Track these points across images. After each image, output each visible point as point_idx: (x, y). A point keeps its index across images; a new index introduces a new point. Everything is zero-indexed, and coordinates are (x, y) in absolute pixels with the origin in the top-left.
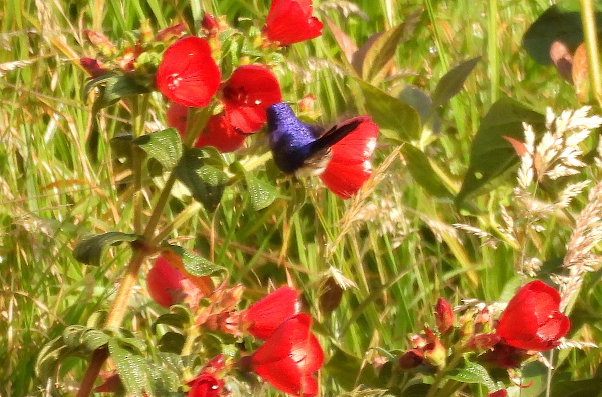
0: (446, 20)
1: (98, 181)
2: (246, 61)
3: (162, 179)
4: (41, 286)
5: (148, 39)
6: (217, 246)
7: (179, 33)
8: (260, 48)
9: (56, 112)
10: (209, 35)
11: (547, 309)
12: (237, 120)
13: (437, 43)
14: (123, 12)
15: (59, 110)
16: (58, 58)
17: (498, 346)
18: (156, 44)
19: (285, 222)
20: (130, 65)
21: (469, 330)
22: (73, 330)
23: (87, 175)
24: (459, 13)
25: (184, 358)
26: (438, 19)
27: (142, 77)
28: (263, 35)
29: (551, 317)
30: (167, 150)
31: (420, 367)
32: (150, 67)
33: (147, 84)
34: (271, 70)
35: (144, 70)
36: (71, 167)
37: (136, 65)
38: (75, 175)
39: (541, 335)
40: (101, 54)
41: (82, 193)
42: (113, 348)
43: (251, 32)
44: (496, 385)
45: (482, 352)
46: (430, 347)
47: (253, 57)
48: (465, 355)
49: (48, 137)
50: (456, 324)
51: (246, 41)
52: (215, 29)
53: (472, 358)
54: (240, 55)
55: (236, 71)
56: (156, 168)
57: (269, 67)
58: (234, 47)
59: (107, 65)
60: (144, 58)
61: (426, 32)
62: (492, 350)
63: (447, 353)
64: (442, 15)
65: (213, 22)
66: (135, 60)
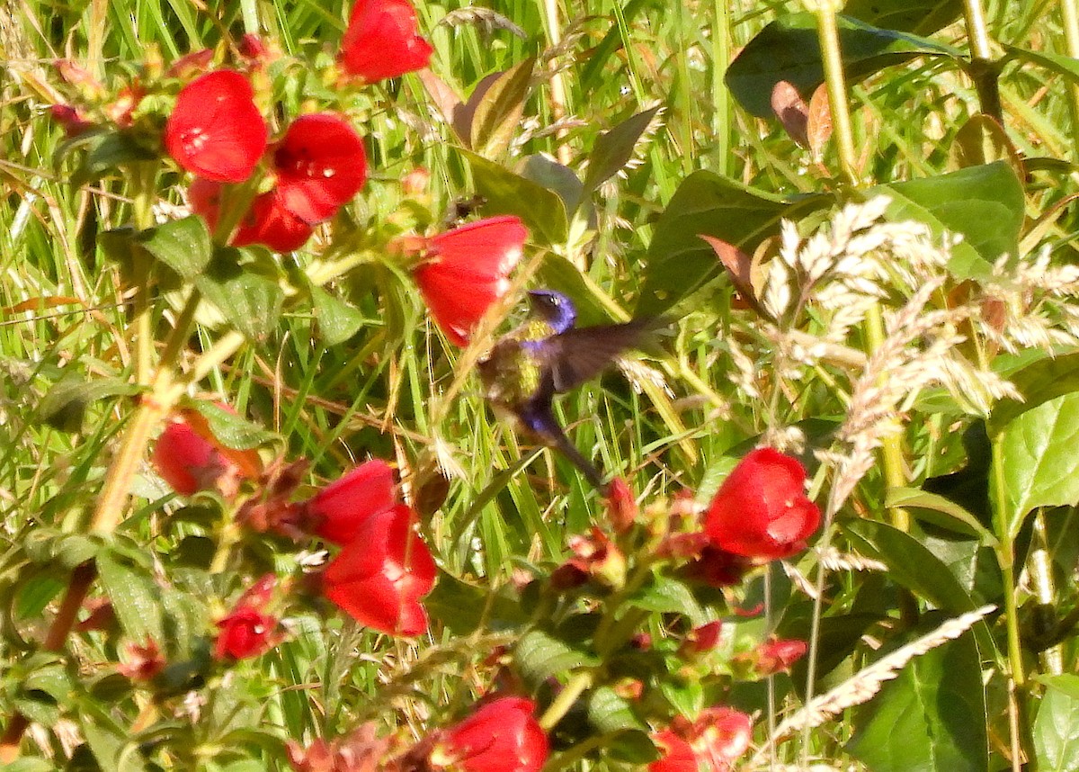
0: (646, 41)
1: (96, 299)
2: (311, 108)
3: (182, 295)
4: (7, 464)
5: (156, 74)
6: (285, 401)
7: (205, 64)
8: (333, 87)
9: (29, 189)
10: (252, 68)
11: (784, 492)
12: (296, 201)
13: (632, 78)
14: (135, 31)
15: (35, 187)
16: (31, 105)
17: (708, 552)
18: (168, 82)
19: (392, 363)
20: (127, 117)
21: (661, 528)
22: (40, 536)
23: (79, 290)
24: (668, 31)
25: (215, 576)
26: (635, 40)
27: (145, 135)
28: (337, 66)
29: (789, 504)
30: (187, 249)
31: (584, 586)
32: (158, 120)
33: (154, 146)
34: (350, 123)
35: (148, 123)
36: (53, 277)
37: (134, 115)
38: (60, 290)
39: (775, 533)
40: (80, 99)
41: (70, 317)
42: (103, 564)
43: (317, 62)
44: (705, 613)
45: (682, 562)
46: (600, 555)
47: (321, 102)
48: (655, 568)
49: (16, 229)
50: (641, 519)
51: (310, 76)
52: (261, 58)
53: (667, 572)
54: (302, 98)
55: (294, 123)
56: (170, 280)
57: (348, 118)
58: (291, 86)
59: (90, 117)
60: (148, 104)
61: (615, 62)
62: (698, 558)
63: (626, 565)
64: (641, 35)
65: (257, 46)
66: (134, 108)
